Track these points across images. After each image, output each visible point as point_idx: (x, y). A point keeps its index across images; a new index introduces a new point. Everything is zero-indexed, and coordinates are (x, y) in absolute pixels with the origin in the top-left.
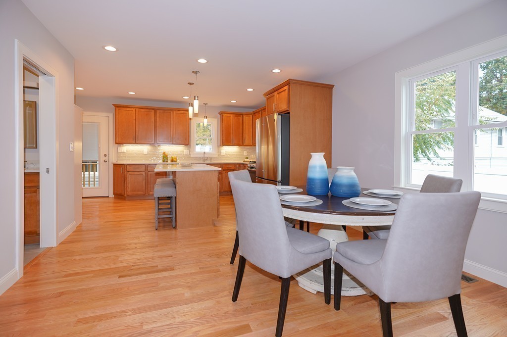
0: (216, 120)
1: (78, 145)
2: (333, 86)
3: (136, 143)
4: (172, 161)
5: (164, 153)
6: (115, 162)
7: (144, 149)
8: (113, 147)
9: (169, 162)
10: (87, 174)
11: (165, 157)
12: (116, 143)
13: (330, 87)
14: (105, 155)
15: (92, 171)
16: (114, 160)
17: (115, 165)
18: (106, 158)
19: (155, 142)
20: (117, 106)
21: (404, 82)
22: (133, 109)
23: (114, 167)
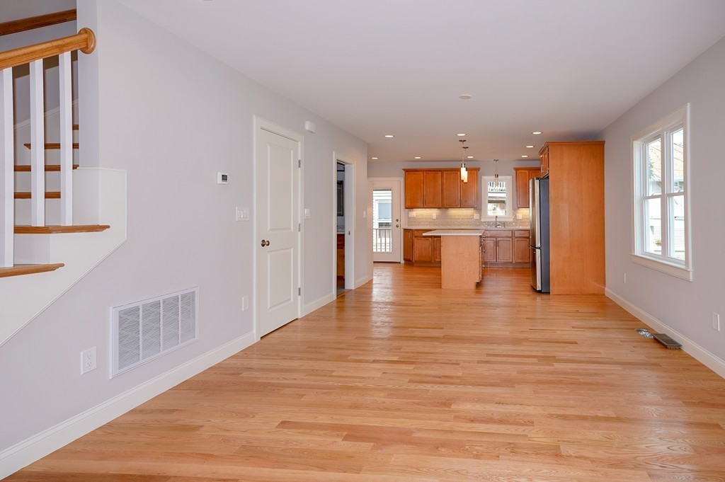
0: (511, 177)
2: (604, 142)
3: (424, 207)
6: (407, 227)
7: (433, 213)
8: (404, 212)
12: (407, 208)
13: (602, 144)
14: (397, 220)
16: (405, 225)
17: (405, 230)
18: (398, 223)
19: (443, 206)
20: (407, 171)
21: (637, 145)
22: (421, 173)
23: (404, 232)
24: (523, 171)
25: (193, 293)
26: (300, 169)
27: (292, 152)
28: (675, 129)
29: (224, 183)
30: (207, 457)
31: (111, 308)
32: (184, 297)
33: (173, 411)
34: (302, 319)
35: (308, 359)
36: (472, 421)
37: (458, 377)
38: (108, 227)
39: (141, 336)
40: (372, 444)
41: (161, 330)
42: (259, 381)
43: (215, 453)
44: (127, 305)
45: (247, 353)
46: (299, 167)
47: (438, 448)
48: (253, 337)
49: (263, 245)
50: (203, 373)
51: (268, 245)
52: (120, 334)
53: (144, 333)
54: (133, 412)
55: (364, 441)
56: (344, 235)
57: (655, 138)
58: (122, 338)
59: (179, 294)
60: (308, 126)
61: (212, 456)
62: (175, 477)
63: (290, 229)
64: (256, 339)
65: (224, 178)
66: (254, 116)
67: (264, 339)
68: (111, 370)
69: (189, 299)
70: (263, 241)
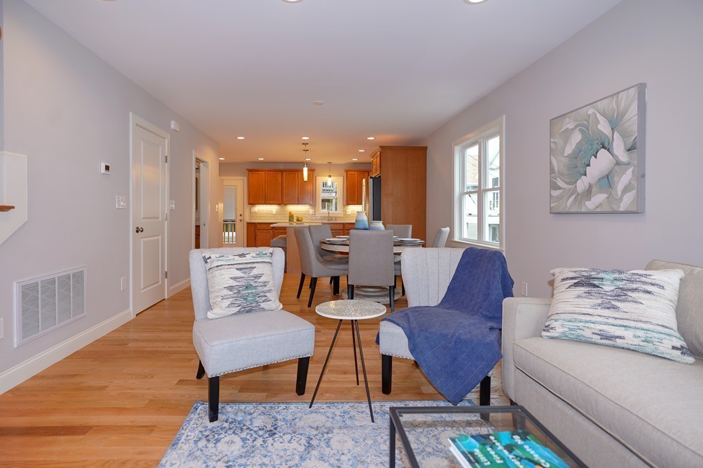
0: (342, 178)
1: (220, 206)
2: (427, 147)
3: (265, 204)
4: (298, 220)
5: (290, 213)
6: (248, 221)
7: (273, 208)
8: (247, 207)
9: (295, 220)
10: (227, 233)
11: (291, 217)
12: (249, 204)
13: (425, 149)
14: (241, 215)
15: (231, 231)
16: (247, 219)
17: (248, 224)
18: (241, 218)
19: (282, 202)
20: (250, 171)
21: (457, 150)
22: (264, 173)
23: (247, 226)
24: (353, 172)
25: (83, 271)
26: (166, 164)
27: (160, 148)
28: (492, 136)
29: (107, 173)
30: (121, 410)
31: (15, 283)
32: (74, 275)
33: (75, 375)
34: (168, 299)
35: (185, 331)
36: (345, 373)
37: (323, 341)
38: (13, 207)
39: (40, 310)
40: (266, 394)
41: (57, 305)
42: (146, 349)
43: (127, 407)
44: (28, 279)
45: (126, 327)
46: (166, 162)
47: (322, 394)
48: (130, 313)
49: (137, 232)
50: (92, 344)
51: (142, 231)
52: (23, 307)
53: (43, 307)
54: (35, 378)
55: (257, 392)
56: (199, 226)
57: (473, 144)
58: (24, 311)
59: (71, 273)
60: (173, 125)
61: (125, 409)
62: (97, 426)
63: (159, 218)
64: (133, 316)
65: (107, 168)
66: (131, 113)
67: (139, 316)
68: (15, 340)
69: (79, 277)
70: (137, 228)
